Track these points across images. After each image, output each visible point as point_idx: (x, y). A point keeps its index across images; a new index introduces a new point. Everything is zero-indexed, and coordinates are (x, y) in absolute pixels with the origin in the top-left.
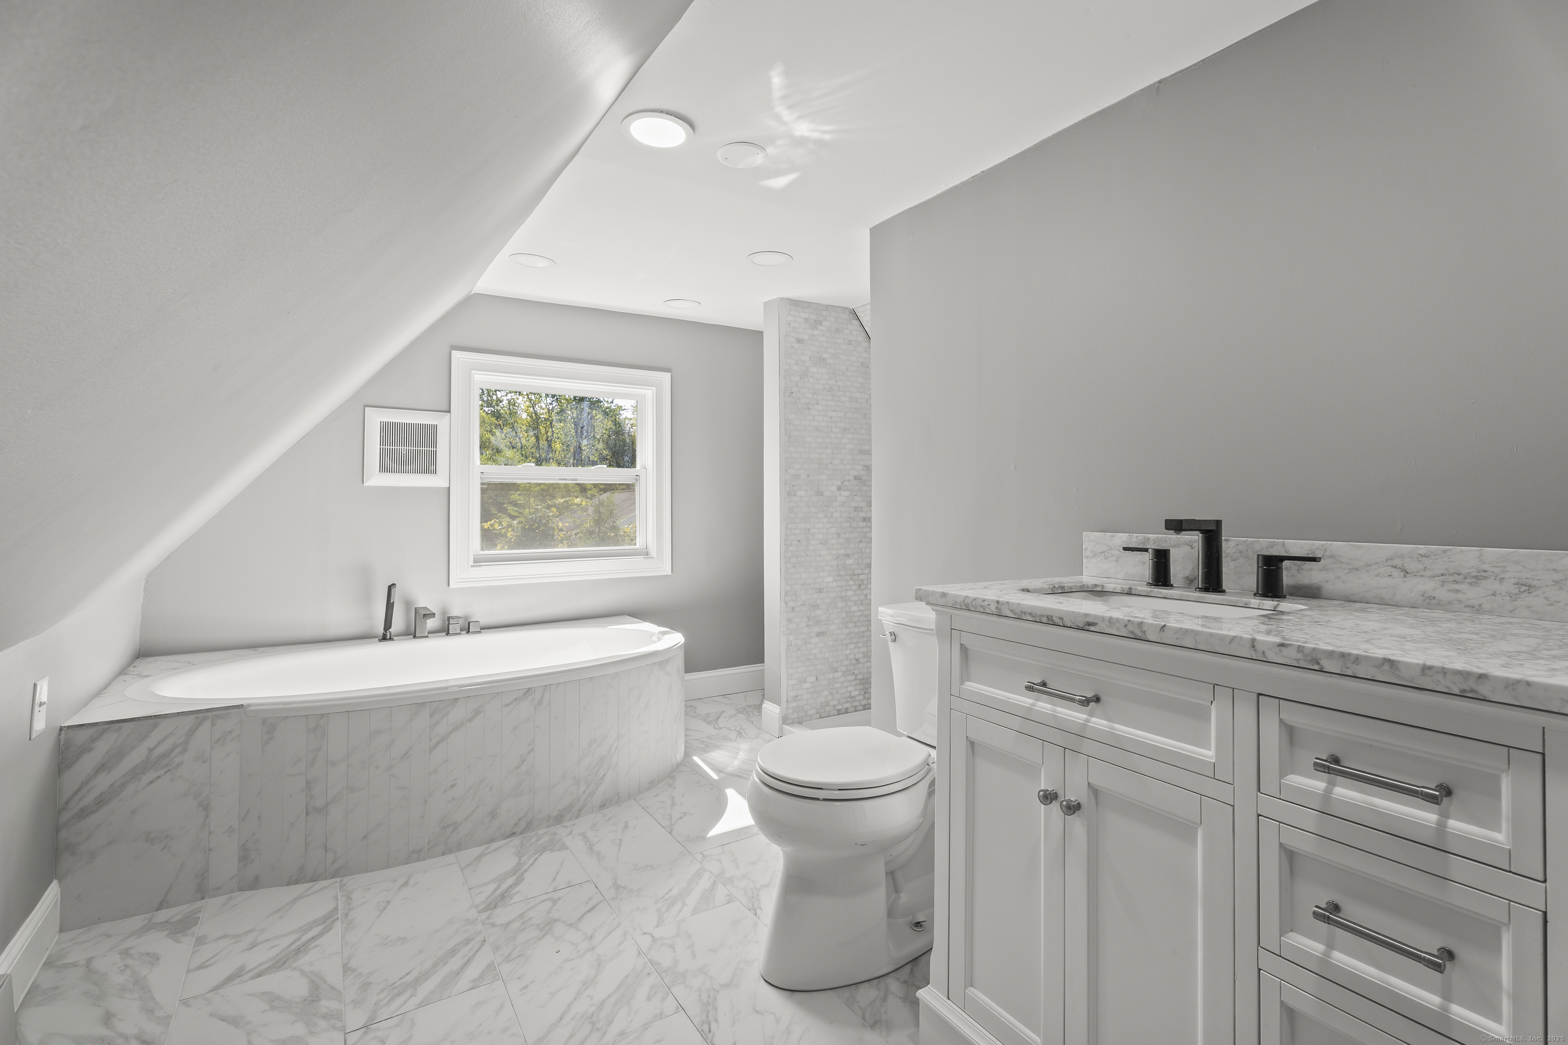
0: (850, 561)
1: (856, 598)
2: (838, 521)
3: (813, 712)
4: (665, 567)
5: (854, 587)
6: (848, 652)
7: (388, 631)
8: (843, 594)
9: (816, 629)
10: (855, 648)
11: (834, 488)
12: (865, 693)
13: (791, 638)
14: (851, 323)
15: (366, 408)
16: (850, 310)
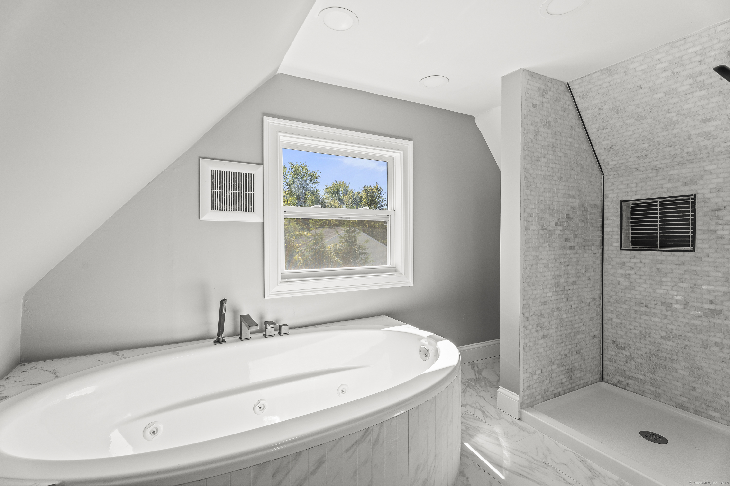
0: (562, 280)
1: (565, 308)
2: (555, 249)
3: (539, 397)
4: (409, 280)
5: (564, 300)
6: (560, 349)
7: (221, 336)
8: (558, 305)
9: (542, 333)
10: (565, 346)
11: (553, 224)
12: (570, 380)
13: (526, 341)
14: (566, 95)
15: (201, 159)
16: (566, 84)
